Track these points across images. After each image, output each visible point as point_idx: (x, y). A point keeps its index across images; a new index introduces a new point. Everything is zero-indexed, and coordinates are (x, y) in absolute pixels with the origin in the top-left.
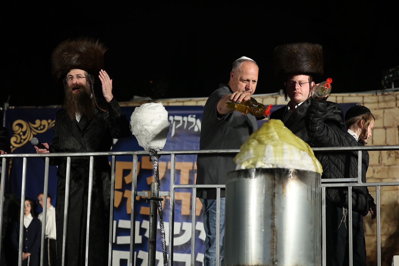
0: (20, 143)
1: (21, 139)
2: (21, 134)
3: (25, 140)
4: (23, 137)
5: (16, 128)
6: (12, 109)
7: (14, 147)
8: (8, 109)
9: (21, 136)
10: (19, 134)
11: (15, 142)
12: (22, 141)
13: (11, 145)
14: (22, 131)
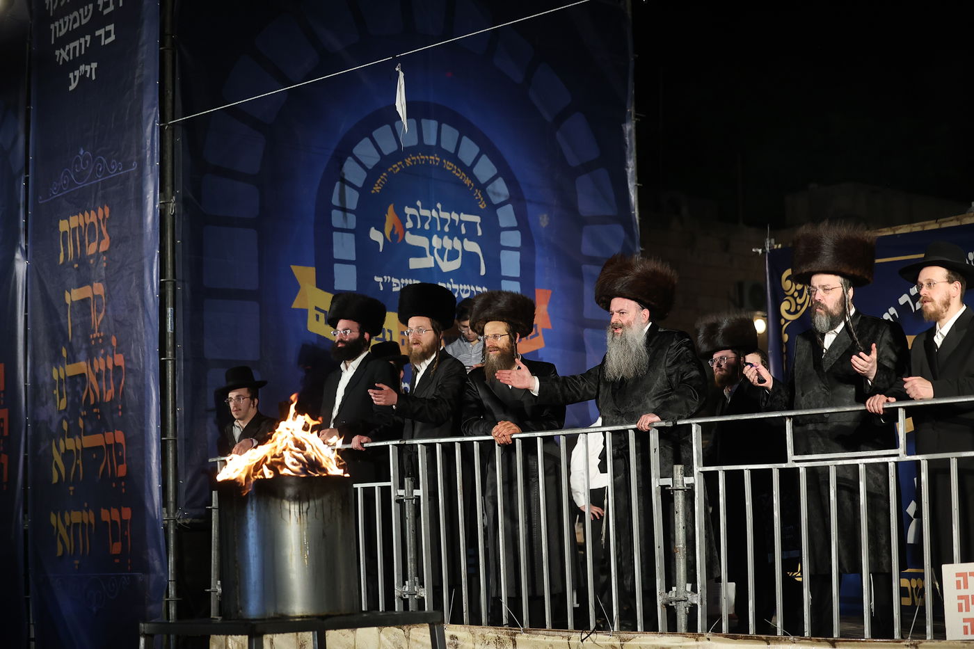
0: (796, 312)
1: (797, 304)
2: (796, 294)
3: (802, 305)
4: (800, 301)
5: (787, 284)
6: (777, 248)
7: (786, 321)
8: (772, 251)
9: (795, 299)
10: (792, 296)
11: (788, 312)
12: (799, 307)
13: (782, 317)
14: (796, 290)
